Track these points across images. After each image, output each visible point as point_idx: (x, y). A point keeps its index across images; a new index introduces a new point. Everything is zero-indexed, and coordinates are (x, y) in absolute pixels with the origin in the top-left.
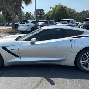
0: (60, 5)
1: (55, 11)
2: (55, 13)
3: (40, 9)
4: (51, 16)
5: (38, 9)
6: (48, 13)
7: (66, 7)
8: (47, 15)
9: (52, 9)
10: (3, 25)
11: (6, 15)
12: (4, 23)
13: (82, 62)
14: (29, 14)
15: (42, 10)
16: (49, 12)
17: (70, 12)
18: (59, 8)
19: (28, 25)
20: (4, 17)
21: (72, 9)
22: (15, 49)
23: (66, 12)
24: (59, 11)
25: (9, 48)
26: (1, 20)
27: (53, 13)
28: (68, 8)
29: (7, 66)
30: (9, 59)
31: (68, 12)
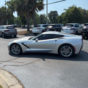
0: (74, 6)
1: (68, 13)
2: (69, 15)
3: (54, 11)
4: (64, 18)
5: (52, 11)
6: (61, 15)
7: (80, 8)
8: (60, 17)
9: (65, 11)
10: (20, 27)
11: (23, 19)
12: (20, 25)
13: (61, 52)
14: (43, 16)
15: (56, 12)
16: (63, 14)
17: (84, 13)
18: (73, 10)
19: (40, 28)
20: (21, 20)
21: (86, 10)
22: (28, 44)
23: (80, 14)
24: (73, 13)
25: (25, 44)
26: (18, 22)
27: (67, 15)
28: (82, 9)
29: (24, 53)
30: (25, 49)
31: (82, 13)
